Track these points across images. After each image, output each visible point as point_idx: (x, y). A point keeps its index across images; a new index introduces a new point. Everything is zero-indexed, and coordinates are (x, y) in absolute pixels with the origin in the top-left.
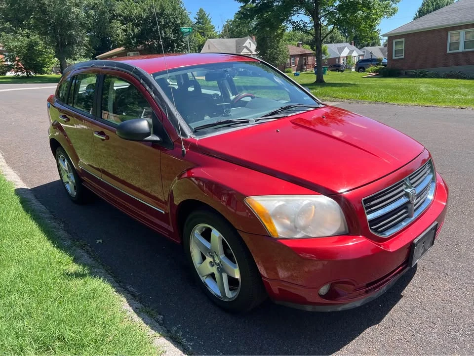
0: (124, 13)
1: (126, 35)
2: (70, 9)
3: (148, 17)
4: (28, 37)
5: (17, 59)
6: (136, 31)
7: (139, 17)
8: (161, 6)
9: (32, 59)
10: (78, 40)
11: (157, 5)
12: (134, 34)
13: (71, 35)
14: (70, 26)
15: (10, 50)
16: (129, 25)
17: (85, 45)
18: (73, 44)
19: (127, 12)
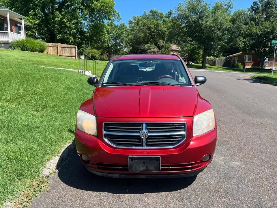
0: (247, 32)
1: (244, 45)
2: (213, 31)
3: (261, 34)
4: (193, 45)
5: (186, 55)
6: (251, 42)
7: (256, 34)
8: (273, 27)
9: (192, 56)
10: (214, 47)
11: (270, 26)
12: (250, 44)
13: (211, 44)
14: (213, 40)
15: (184, 51)
16: (248, 39)
17: (218, 50)
18: (212, 49)
19: (249, 31)
